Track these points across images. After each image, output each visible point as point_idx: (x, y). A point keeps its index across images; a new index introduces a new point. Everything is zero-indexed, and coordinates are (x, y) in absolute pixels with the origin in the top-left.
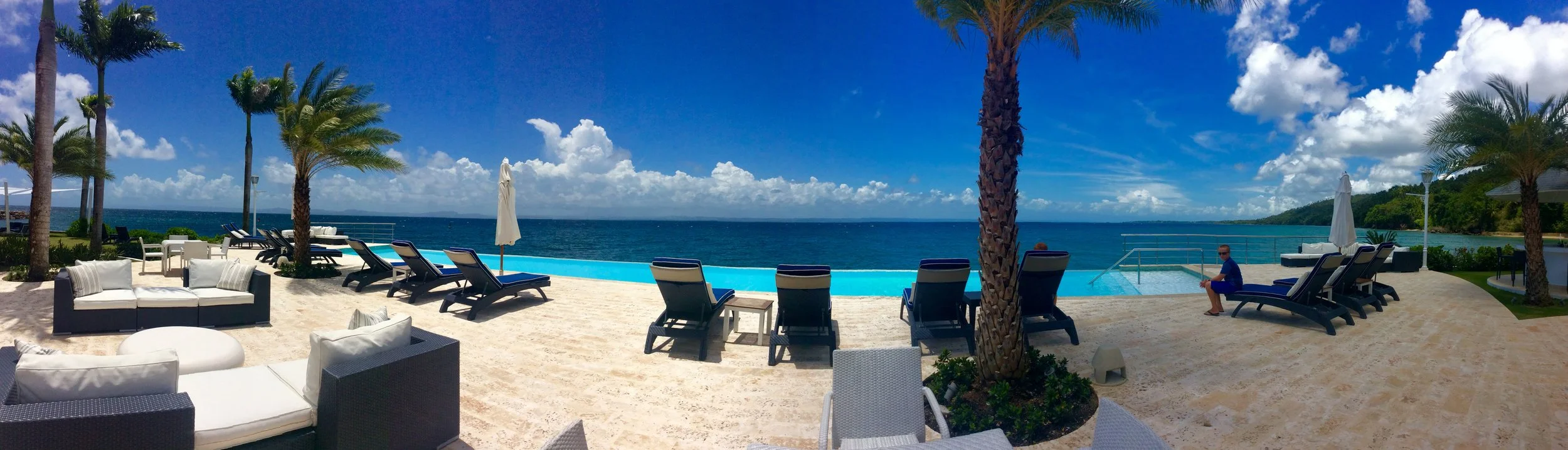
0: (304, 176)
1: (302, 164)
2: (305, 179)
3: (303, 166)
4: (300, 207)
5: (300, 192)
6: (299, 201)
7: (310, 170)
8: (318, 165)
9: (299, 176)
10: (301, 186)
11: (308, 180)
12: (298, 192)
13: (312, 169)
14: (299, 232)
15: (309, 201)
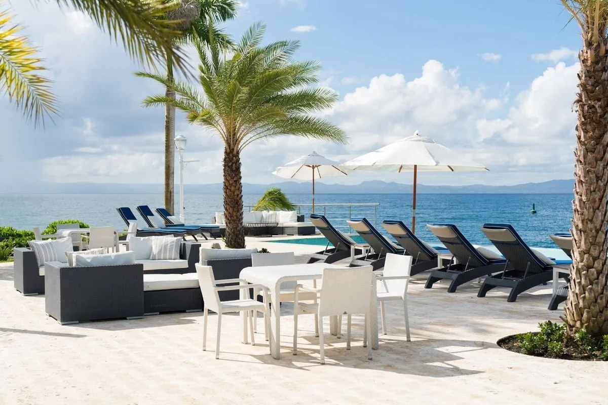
0: (233, 149)
1: (230, 136)
2: (235, 152)
3: (232, 137)
4: (231, 185)
5: (230, 167)
6: (229, 178)
7: (240, 142)
8: (250, 135)
9: (228, 151)
10: (231, 160)
11: (238, 153)
12: (227, 168)
13: (242, 142)
14: (229, 213)
15: (240, 178)
